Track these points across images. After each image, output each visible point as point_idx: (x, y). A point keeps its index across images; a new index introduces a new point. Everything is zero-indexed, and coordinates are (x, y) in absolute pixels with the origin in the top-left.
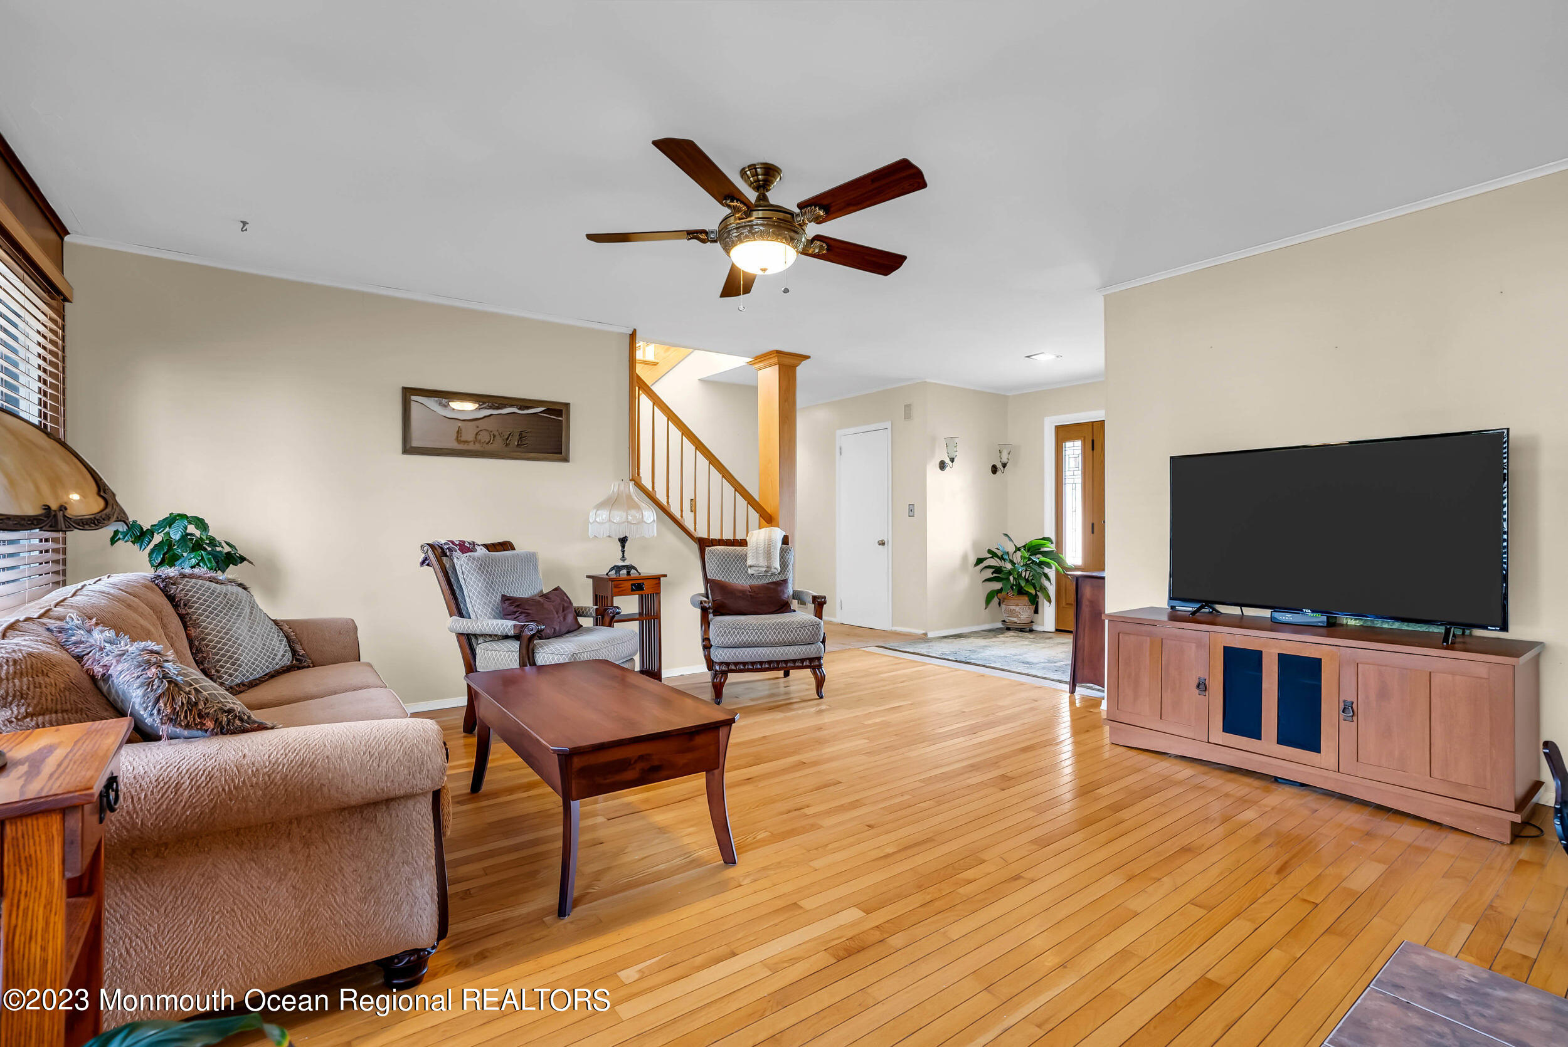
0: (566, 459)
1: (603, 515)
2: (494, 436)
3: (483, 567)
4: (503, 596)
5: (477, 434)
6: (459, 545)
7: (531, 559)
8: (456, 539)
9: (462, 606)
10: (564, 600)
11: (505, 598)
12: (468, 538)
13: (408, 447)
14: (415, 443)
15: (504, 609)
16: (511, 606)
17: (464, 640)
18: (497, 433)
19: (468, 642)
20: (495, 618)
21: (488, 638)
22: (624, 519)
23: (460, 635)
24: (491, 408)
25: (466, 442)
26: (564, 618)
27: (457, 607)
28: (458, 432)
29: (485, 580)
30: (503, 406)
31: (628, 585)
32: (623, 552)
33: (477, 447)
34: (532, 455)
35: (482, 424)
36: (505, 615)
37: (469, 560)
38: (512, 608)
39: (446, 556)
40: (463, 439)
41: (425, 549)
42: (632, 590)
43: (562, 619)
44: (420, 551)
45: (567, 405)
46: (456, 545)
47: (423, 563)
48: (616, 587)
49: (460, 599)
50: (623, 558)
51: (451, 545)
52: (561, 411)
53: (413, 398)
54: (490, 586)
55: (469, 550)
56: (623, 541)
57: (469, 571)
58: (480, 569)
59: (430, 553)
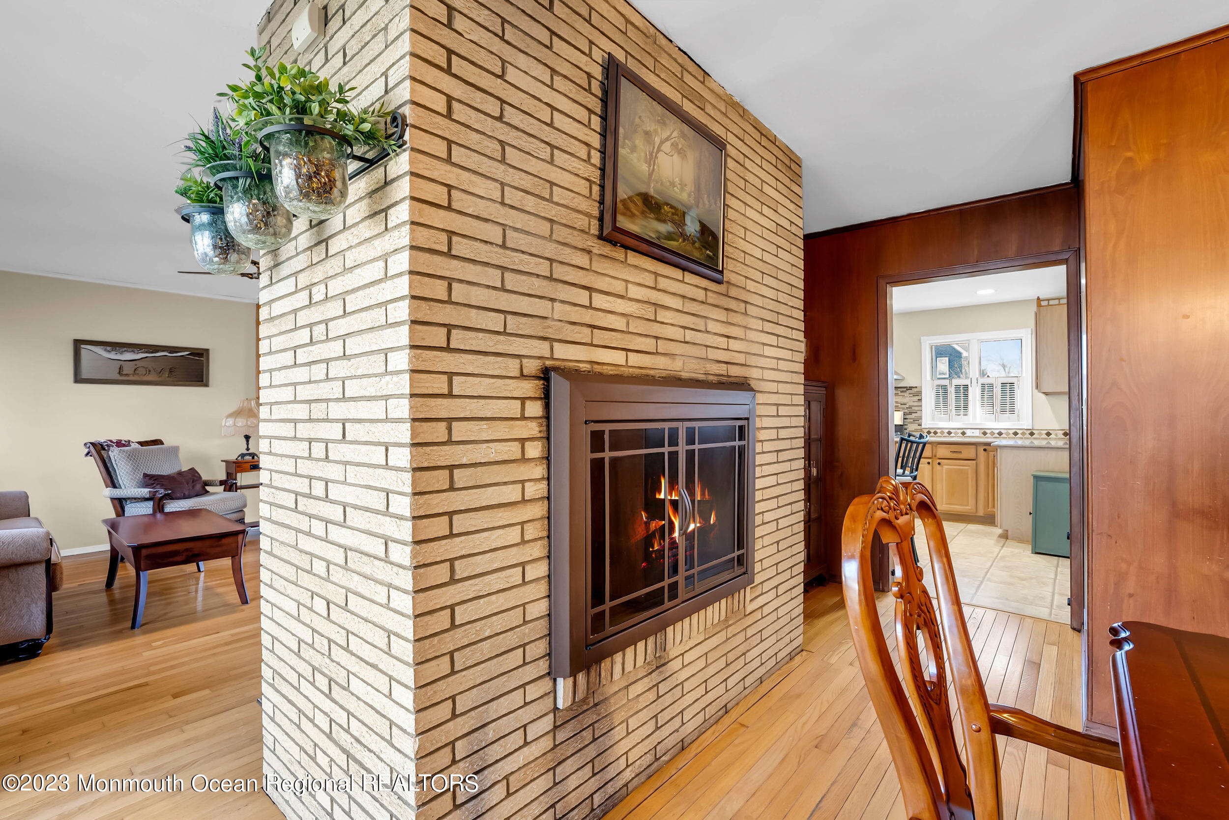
0: (207, 385)
1: (230, 422)
2: (150, 371)
3: (132, 457)
4: (144, 474)
5: (135, 370)
6: (117, 442)
7: (175, 450)
8: (114, 439)
9: (116, 481)
10: (195, 476)
11: (145, 475)
12: (124, 438)
13: (78, 379)
14: (85, 375)
15: (145, 482)
16: (150, 480)
17: (116, 502)
18: (151, 369)
19: (120, 504)
20: (139, 487)
21: (134, 501)
22: (245, 424)
23: (112, 499)
24: (146, 352)
25: (127, 375)
26: (193, 487)
27: (112, 481)
28: (120, 368)
29: (132, 464)
30: (157, 351)
31: (248, 465)
32: (248, 444)
33: (135, 378)
34: (180, 383)
35: (139, 364)
36: (146, 486)
37: (120, 452)
38: (152, 482)
39: (104, 449)
40: (124, 372)
41: (88, 446)
42: (251, 469)
43: (191, 487)
44: (83, 447)
45: (207, 350)
46: (114, 443)
47: (87, 454)
48: (238, 467)
49: (114, 477)
50: (248, 449)
51: (109, 443)
52: (203, 354)
53: (83, 346)
54: (135, 469)
55: (124, 445)
56: (247, 438)
57: (120, 459)
58: (128, 458)
59: (92, 448)
